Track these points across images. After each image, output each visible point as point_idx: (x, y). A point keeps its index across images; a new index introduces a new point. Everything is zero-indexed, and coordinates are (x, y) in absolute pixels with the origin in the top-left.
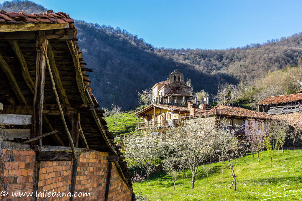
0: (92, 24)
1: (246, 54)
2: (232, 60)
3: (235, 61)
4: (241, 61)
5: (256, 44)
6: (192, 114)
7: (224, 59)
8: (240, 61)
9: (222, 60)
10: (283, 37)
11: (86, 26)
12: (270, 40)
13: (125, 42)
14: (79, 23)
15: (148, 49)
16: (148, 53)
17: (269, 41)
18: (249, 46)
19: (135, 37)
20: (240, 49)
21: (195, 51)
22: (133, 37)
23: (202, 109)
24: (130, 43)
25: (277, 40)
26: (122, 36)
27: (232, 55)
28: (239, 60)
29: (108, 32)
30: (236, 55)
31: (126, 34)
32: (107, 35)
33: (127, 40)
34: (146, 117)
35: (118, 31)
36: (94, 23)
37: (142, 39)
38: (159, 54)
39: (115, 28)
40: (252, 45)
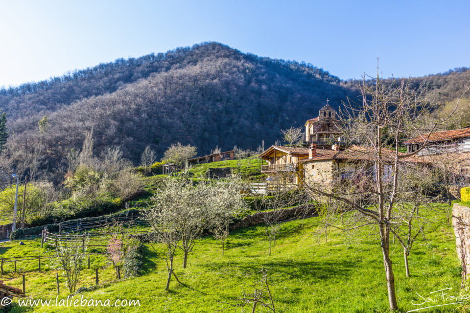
0: (277, 60)
1: (447, 80)
2: (430, 88)
3: (433, 89)
4: (441, 88)
5: (461, 68)
6: (310, 157)
7: (420, 87)
8: (439, 89)
9: (418, 88)
11: (271, 62)
13: (309, 76)
14: (264, 60)
15: (333, 82)
16: (333, 86)
18: (452, 71)
19: (321, 70)
20: (441, 74)
21: (387, 80)
22: (318, 70)
23: (335, 150)
24: (314, 77)
26: (307, 69)
27: (430, 82)
28: (439, 87)
29: (292, 67)
30: (434, 82)
31: (311, 68)
32: (291, 70)
33: (311, 74)
34: (270, 159)
35: (303, 65)
36: (279, 59)
37: (328, 72)
38: (345, 86)
39: (300, 62)
40: (456, 69)
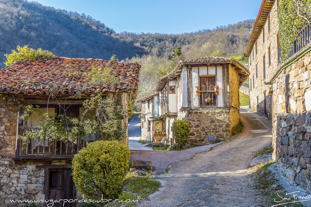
1: (196, 38)
2: (183, 43)
5: (207, 29)
7: (177, 42)
10: (230, 24)
12: (219, 27)
13: (87, 26)
15: (106, 33)
16: (105, 36)
17: (217, 27)
18: (201, 32)
20: (193, 34)
22: (96, 22)
24: (91, 28)
25: (225, 27)
26: (86, 21)
27: (184, 39)
28: (189, 43)
29: (73, 17)
30: (187, 39)
31: (90, 20)
32: (71, 20)
33: (89, 25)
35: (83, 16)
37: (104, 24)
39: (81, 14)
40: (204, 30)
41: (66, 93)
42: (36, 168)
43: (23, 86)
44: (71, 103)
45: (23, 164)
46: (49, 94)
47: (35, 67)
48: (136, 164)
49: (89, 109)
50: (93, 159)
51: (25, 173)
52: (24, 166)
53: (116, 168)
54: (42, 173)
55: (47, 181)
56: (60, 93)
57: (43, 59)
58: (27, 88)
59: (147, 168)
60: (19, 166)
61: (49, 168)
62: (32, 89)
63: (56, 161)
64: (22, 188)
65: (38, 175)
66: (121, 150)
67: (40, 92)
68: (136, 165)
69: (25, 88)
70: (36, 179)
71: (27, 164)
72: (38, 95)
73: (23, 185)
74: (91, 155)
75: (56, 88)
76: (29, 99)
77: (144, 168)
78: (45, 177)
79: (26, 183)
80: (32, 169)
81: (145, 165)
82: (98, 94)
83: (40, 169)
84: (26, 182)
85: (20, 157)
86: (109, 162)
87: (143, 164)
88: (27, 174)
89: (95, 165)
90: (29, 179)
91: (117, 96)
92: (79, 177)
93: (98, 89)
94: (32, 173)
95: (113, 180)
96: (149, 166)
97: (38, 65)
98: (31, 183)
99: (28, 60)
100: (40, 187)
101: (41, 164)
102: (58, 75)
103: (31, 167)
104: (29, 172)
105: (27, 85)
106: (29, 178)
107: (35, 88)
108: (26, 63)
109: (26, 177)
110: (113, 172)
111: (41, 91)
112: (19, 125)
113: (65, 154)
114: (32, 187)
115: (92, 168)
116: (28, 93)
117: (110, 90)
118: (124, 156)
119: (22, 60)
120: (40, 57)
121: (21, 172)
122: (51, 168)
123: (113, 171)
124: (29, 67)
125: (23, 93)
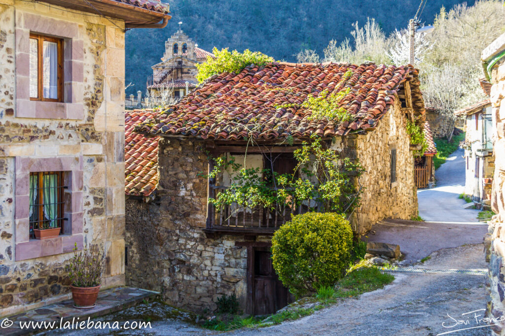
41: (271, 137)
42: (236, 245)
43: (214, 127)
44: (280, 151)
45: (218, 239)
46: (248, 139)
47: (237, 85)
48: (372, 248)
49: (301, 162)
50: (296, 239)
51: (221, 252)
52: (218, 241)
53: (327, 252)
54: (244, 252)
55: (251, 265)
56: (263, 136)
57: (251, 68)
58: (218, 130)
59: (389, 255)
60: (212, 241)
61: (253, 246)
62: (225, 132)
63: (263, 236)
64: (217, 272)
65: (238, 256)
66: (335, 228)
67: (235, 136)
68: (374, 249)
69: (216, 130)
70: (235, 261)
71: (223, 239)
72: (233, 140)
73: (219, 269)
74: (294, 233)
75: (257, 130)
76: (221, 145)
77: (385, 255)
78: (248, 259)
79: (223, 266)
80: (230, 246)
81: (386, 250)
82: (316, 140)
83: (242, 248)
84: (223, 264)
85: (213, 229)
86: (316, 244)
87: (383, 249)
88: (224, 253)
89: (298, 247)
90: (226, 260)
91: (348, 141)
92: (279, 263)
93: (318, 131)
94: (230, 253)
95: (323, 270)
96: (393, 252)
97: (242, 81)
98: (229, 266)
99: (228, 73)
100: (241, 272)
101: (241, 241)
102: (269, 102)
103: (229, 244)
104: (227, 251)
105: (219, 125)
106: (226, 258)
107: (229, 130)
108: (224, 79)
109: (222, 257)
110: (322, 259)
111: (237, 135)
112: (211, 183)
113: (274, 226)
114: (231, 272)
115: (295, 251)
116: (219, 138)
117: (335, 132)
118: (340, 236)
119: (220, 73)
120: (246, 65)
121: (216, 251)
122: (256, 246)
123: (322, 257)
124: (228, 87)
125: (214, 138)
